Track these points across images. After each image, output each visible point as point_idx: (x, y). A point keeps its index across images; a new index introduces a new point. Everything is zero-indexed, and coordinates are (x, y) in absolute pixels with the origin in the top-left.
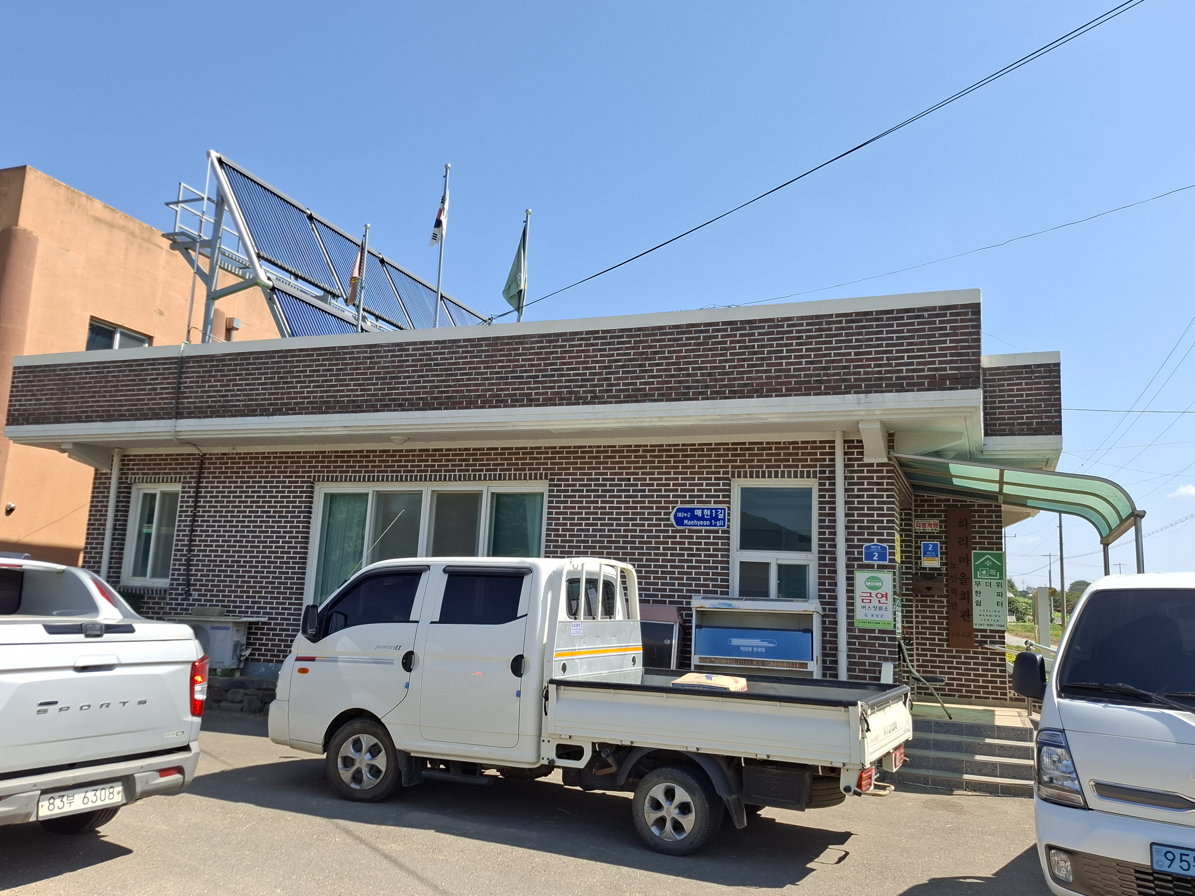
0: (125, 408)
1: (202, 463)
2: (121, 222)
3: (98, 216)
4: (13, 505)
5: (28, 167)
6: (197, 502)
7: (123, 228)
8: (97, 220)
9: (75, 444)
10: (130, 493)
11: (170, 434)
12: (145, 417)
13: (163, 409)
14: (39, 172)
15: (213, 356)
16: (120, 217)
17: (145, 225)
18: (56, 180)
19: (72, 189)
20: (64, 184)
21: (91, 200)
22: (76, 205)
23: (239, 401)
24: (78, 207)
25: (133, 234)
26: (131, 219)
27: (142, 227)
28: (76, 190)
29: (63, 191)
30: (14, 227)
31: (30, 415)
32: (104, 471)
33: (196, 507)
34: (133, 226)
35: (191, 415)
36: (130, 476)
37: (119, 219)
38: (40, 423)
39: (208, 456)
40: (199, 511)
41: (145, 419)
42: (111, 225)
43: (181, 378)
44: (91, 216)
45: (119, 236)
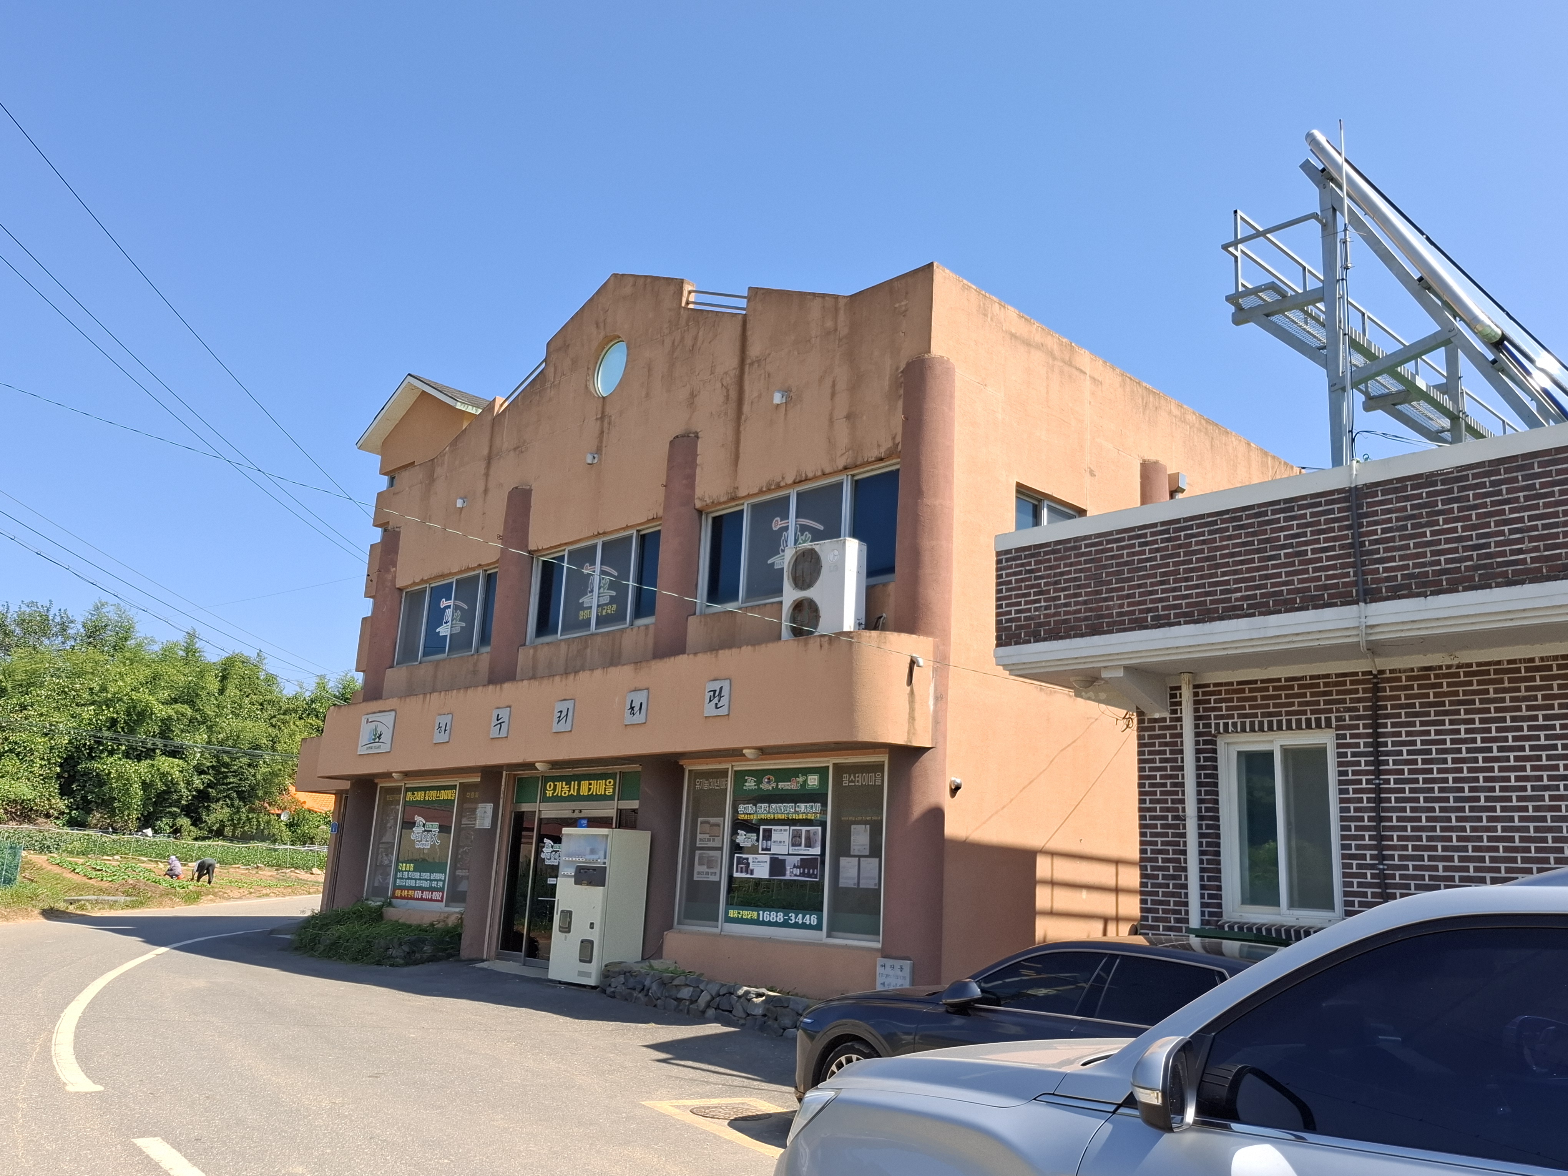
0: (1239, 595)
1: (1376, 689)
2: (1038, 337)
3: (1013, 331)
4: (958, 781)
5: (935, 264)
6: (1378, 763)
7: (1040, 347)
8: (1013, 336)
9: (1127, 668)
10: (1215, 751)
11: (1354, 632)
12: (1288, 606)
13: (1326, 587)
14: (947, 271)
15: (1432, 474)
16: (1037, 330)
17: (1065, 340)
18: (965, 281)
19: (983, 292)
20: (974, 287)
21: (1004, 307)
22: (989, 316)
23: (1520, 551)
24: (992, 320)
25: (1051, 354)
26: (1049, 333)
27: (1061, 344)
28: (987, 295)
29: (973, 295)
30: (926, 355)
31: (1040, 625)
32: (1157, 716)
33: (1378, 773)
34: (1052, 342)
35: (1396, 593)
36: (1213, 722)
37: (1035, 332)
38: (1061, 638)
39: (1388, 675)
40: (1388, 781)
41: (1287, 611)
42: (1027, 343)
43: (1361, 525)
44: (1006, 332)
45: (1038, 357)
